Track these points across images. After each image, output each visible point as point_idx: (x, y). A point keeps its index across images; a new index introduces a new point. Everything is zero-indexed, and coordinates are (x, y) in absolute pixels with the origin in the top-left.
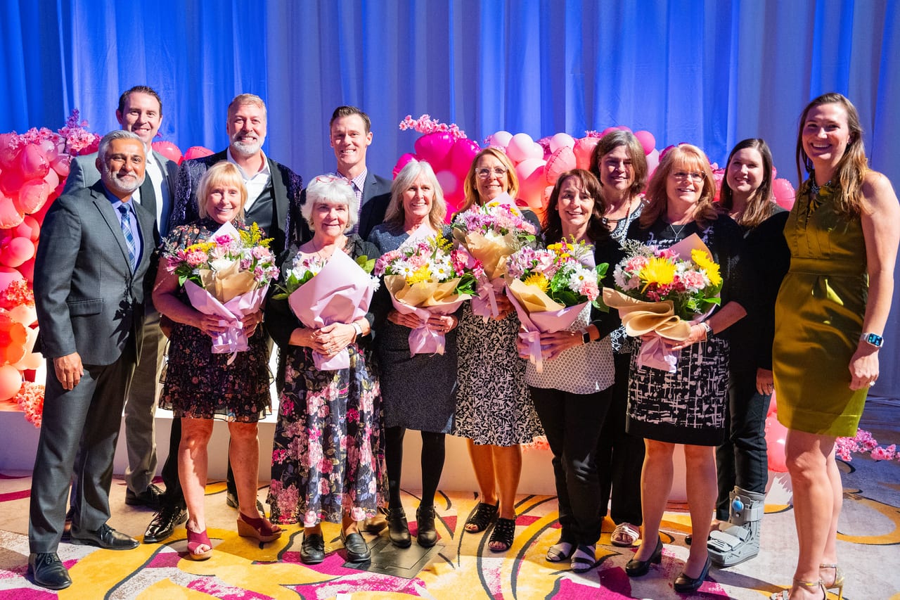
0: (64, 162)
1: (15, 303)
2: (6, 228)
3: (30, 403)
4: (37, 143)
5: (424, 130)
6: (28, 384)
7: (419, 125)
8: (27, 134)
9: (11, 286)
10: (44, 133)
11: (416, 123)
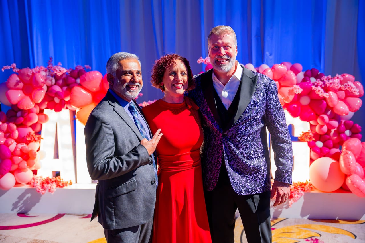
0: (49, 80)
1: (30, 141)
2: (27, 109)
3: (39, 184)
4: (39, 72)
5: (208, 63)
6: (35, 176)
7: (205, 61)
8: (35, 69)
9: (29, 134)
10: (41, 68)
11: (204, 60)
